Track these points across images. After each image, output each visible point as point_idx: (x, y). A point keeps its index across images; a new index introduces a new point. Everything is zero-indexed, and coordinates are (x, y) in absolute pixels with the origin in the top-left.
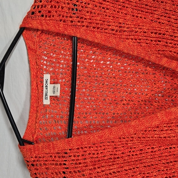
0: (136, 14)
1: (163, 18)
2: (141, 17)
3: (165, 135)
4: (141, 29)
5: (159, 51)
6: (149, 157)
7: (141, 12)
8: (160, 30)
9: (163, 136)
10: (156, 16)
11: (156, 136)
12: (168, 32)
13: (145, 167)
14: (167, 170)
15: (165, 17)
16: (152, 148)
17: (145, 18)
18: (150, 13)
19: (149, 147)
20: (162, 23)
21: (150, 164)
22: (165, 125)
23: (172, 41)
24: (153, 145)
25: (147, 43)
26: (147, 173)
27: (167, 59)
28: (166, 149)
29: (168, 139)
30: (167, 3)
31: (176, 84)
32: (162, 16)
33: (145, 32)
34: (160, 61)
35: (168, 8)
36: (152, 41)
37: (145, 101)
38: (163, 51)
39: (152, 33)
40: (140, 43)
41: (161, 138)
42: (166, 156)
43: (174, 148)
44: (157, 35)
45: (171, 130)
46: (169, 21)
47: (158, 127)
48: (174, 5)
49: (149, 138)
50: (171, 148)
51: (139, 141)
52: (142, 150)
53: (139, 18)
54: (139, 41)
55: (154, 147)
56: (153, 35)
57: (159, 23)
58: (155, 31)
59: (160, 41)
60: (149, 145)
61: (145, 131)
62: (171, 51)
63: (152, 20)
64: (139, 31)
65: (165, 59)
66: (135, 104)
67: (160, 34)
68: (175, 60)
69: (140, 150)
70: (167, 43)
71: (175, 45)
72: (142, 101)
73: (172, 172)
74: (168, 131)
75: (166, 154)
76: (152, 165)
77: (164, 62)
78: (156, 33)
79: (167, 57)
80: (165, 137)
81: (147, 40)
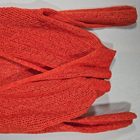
0: (3, 37)
1: (16, 39)
2: (5, 38)
3: (13, 93)
4: (4, 44)
5: (12, 55)
6: (6, 104)
7: (5, 36)
8: (13, 45)
9: (12, 94)
10: (12, 38)
11: (9, 93)
12: (17, 46)
13: (3, 108)
14: (14, 109)
15: (17, 39)
16: (8, 100)
17: (7, 39)
18: (10, 37)
19: (7, 99)
20: (16, 42)
21: (6, 107)
22: (13, 89)
23: (19, 51)
24: (9, 98)
25: (7, 51)
26: (4, 111)
27: (16, 59)
28: (15, 100)
29: (15, 95)
30: (17, 33)
31: (23, 70)
32: (15, 38)
33: (6, 46)
34: (13, 59)
35: (18, 35)
36: (9, 50)
37: (8, 78)
38: (14, 55)
39: (9, 46)
40: (4, 50)
41: (11, 94)
42: (15, 103)
43: (19, 99)
44: (12, 47)
45: (15, 91)
46: (19, 41)
47: (10, 89)
48: (21, 34)
49: (6, 94)
50: (17, 100)
51: (1, 97)
52: (4, 101)
53: (4, 38)
54: (3, 50)
55: (9, 99)
56: (10, 47)
57: (14, 41)
58: (11, 46)
59: (13, 50)
60: (7, 98)
61: (4, 91)
62: (17, 55)
63: (11, 40)
64: (3, 45)
65: (15, 59)
66: (2, 80)
67: (13, 47)
68: (20, 59)
69: (3, 101)
70: (16, 51)
71: (20, 52)
72: (6, 78)
73: (16, 110)
74: (14, 91)
75: (15, 102)
76: (7, 107)
77: (15, 60)
78: (11, 47)
79: (16, 58)
80: (13, 94)
81: (7, 49)
